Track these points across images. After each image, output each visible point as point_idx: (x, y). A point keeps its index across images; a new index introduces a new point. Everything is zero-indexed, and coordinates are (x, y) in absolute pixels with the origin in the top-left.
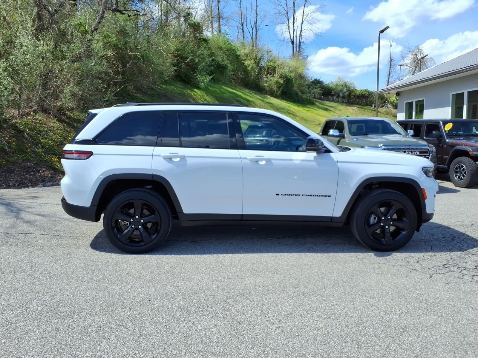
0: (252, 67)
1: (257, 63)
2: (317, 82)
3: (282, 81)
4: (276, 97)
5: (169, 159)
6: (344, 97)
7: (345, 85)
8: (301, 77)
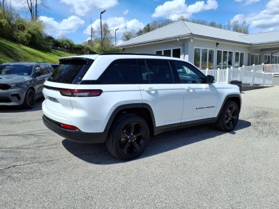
0: (6, 24)
1: (9, 22)
2: (50, 38)
3: (30, 36)
4: (26, 46)
5: (149, 92)
6: (67, 48)
7: (68, 41)
8: (40, 34)
